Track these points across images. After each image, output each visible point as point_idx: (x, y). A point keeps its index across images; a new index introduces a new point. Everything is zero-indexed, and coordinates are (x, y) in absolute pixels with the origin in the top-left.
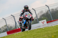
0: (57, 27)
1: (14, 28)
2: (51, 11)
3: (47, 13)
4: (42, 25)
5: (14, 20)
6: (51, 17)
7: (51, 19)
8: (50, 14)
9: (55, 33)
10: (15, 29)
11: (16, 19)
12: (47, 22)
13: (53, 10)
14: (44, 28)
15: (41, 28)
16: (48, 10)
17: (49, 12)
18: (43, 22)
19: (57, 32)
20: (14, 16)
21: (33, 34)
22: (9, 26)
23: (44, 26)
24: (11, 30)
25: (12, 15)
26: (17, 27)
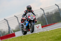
0: (53, 32)
1: (7, 33)
2: (46, 15)
3: (42, 17)
4: (37, 30)
5: (7, 24)
6: (46, 21)
7: (46, 23)
8: (45, 18)
9: (50, 38)
10: (9, 34)
11: (9, 23)
12: (42, 27)
13: (48, 13)
14: (39, 33)
15: (36, 33)
16: (43, 13)
17: (44, 15)
18: (38, 27)
19: (53, 37)
20: (7, 20)
21: (27, 39)
22: (2, 31)
23: (39, 31)
24: (4, 35)
25: (5, 19)
26: (10, 32)
